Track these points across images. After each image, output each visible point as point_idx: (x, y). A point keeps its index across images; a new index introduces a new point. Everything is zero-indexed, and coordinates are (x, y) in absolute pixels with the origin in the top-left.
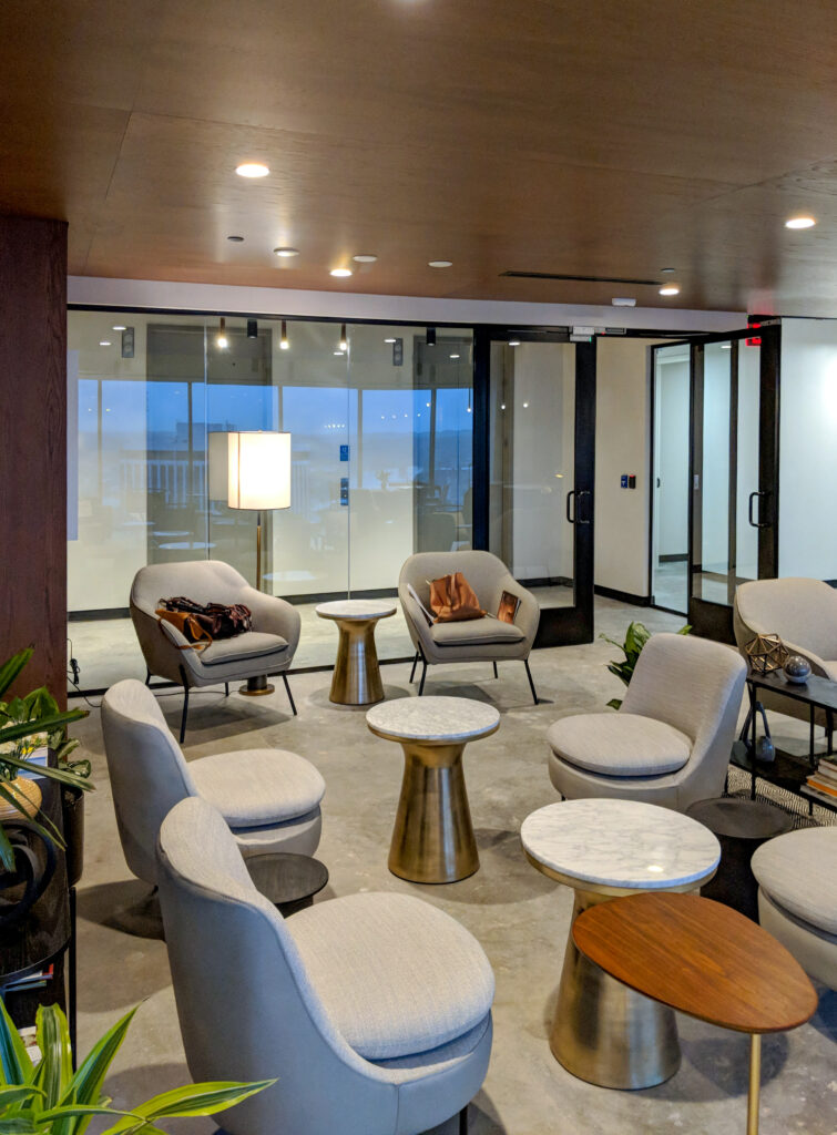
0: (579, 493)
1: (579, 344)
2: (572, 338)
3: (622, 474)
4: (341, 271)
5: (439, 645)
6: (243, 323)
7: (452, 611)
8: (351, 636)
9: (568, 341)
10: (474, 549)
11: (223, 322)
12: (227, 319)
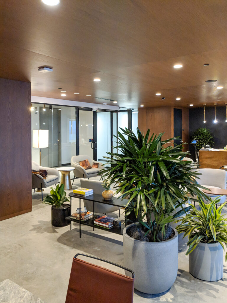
0: (94, 143)
1: (93, 111)
2: (93, 110)
3: (89, 139)
4: (63, 95)
5: (88, 174)
6: (48, 106)
7: (87, 167)
8: (65, 175)
9: (92, 111)
10: (76, 155)
11: (44, 106)
12: (46, 105)
